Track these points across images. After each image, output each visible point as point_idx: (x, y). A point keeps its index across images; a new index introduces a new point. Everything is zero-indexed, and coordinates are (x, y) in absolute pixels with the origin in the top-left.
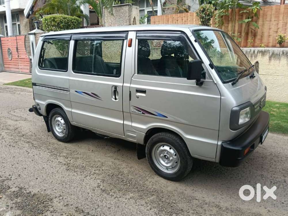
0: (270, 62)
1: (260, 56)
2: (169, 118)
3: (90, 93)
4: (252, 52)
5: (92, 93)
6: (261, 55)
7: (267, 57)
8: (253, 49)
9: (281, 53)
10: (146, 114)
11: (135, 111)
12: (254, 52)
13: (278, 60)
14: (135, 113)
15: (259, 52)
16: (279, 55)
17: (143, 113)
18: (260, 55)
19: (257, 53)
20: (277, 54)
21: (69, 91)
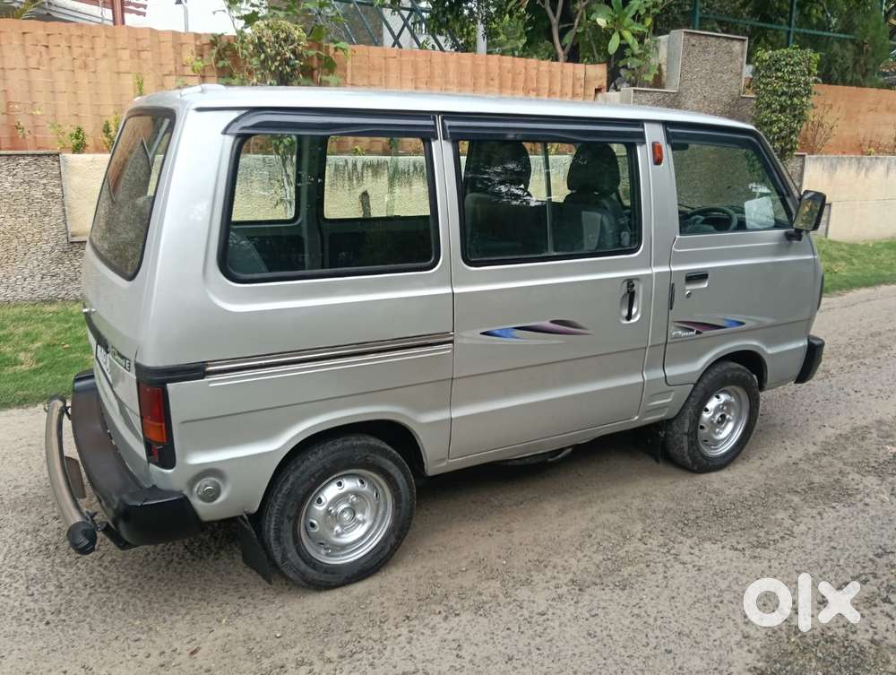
0: (391, 192)
1: (370, 178)
2: (749, 324)
3: (546, 324)
4: (350, 166)
5: (553, 322)
6: (370, 174)
7: (384, 180)
8: (350, 159)
9: (412, 169)
10: (706, 333)
11: (680, 332)
12: (355, 165)
13: (407, 185)
14: (680, 340)
15: (366, 166)
16: (409, 174)
17: (698, 333)
18: (368, 173)
19: (362, 169)
20: (403, 172)
21: (452, 342)
